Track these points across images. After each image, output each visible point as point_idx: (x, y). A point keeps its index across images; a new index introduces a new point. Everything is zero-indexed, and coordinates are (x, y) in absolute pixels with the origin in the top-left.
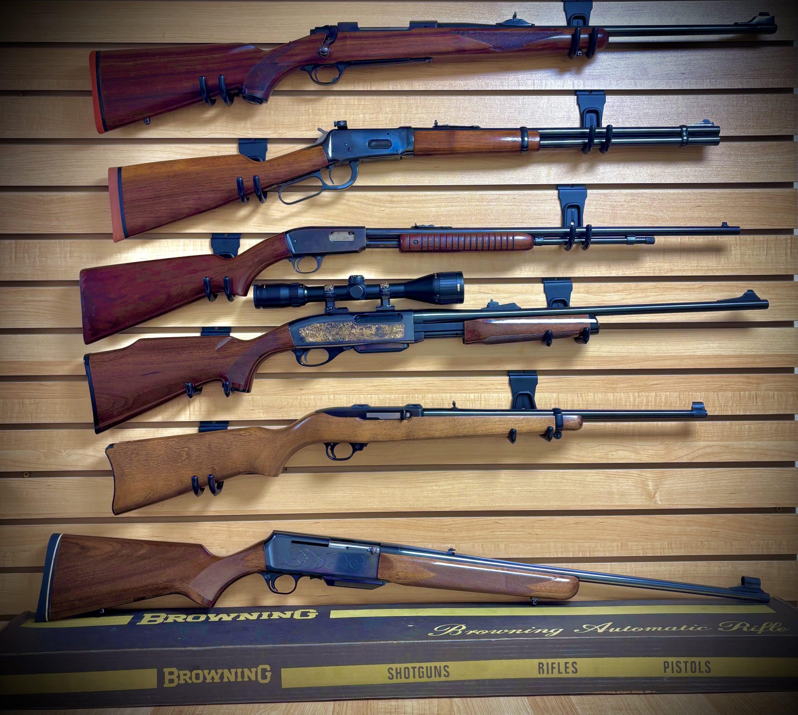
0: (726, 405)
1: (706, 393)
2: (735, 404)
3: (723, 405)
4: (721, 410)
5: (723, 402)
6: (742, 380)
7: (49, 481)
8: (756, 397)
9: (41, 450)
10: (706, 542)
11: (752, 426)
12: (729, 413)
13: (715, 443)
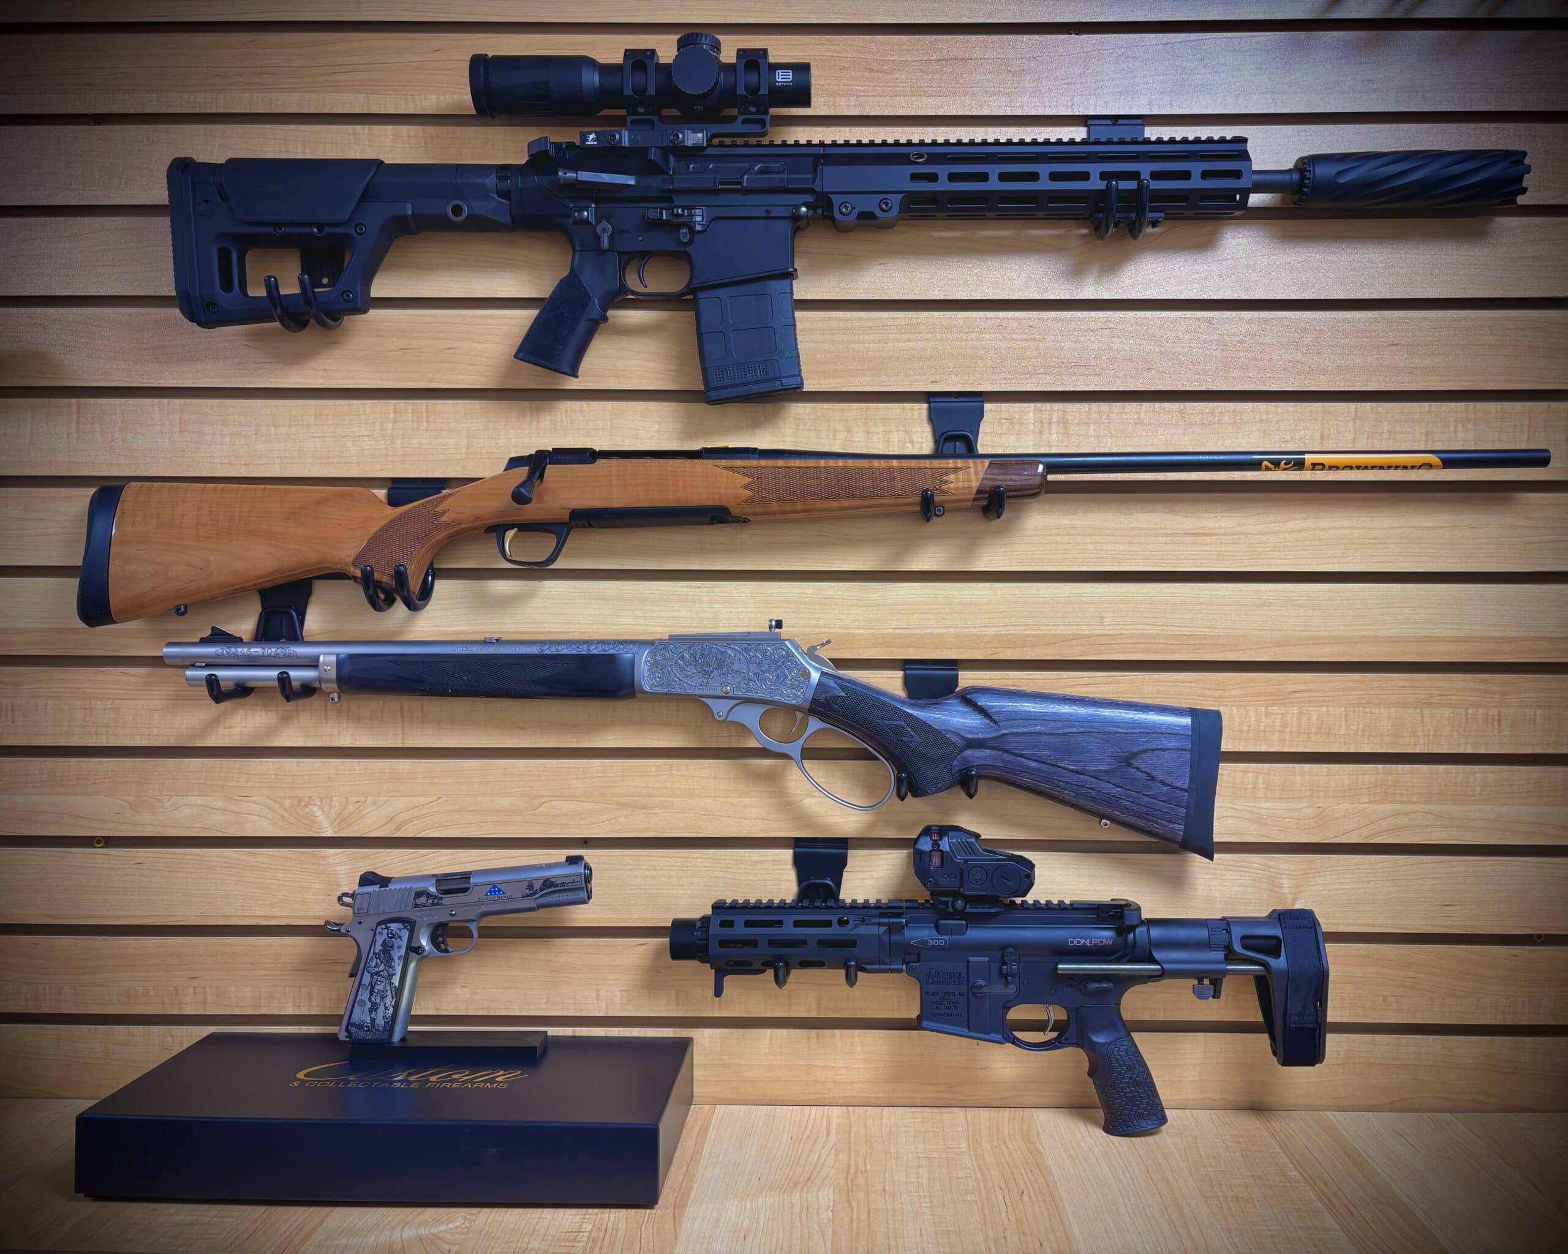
0: (1438, 733)
1: (1398, 710)
2: (1455, 733)
3: (1431, 733)
4: (1428, 743)
5: (1432, 729)
6: (1472, 685)
7: (140, 854)
8: (1499, 720)
9: (126, 798)
10: (1393, 999)
11: (1489, 775)
12: (1445, 750)
13: (1415, 807)
